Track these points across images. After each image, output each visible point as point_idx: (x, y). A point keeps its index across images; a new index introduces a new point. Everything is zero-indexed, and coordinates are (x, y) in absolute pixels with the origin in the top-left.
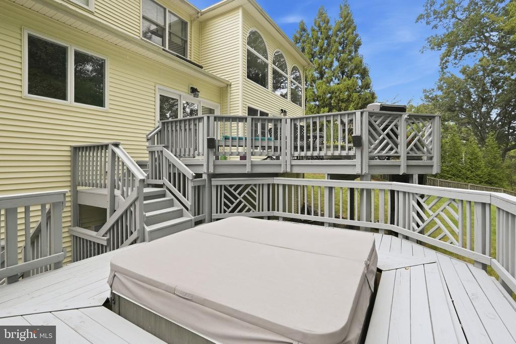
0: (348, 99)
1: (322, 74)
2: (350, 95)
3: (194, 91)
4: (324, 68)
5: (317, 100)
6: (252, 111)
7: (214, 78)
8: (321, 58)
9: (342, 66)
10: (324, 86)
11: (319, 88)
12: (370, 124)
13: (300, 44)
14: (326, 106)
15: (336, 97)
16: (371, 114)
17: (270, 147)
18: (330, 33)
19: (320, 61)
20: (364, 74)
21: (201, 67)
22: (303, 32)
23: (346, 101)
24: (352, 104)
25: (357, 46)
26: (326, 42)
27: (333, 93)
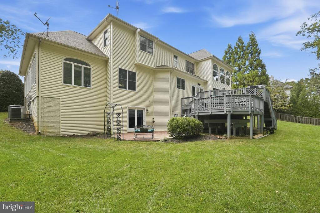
0: (254, 80)
1: (240, 69)
2: (255, 79)
3: (199, 84)
4: (241, 65)
5: (237, 82)
6: (214, 89)
7: (204, 80)
8: (239, 61)
9: (251, 64)
10: (241, 75)
11: (239, 76)
12: (247, 90)
13: (228, 55)
14: (242, 84)
15: (247, 80)
16: (247, 88)
17: (216, 103)
18: (245, 48)
19: (239, 62)
20: (263, 67)
21: (199, 77)
22: (230, 49)
23: (252, 81)
24: (255, 83)
25: (259, 53)
26: (242, 53)
27: (245, 78)
